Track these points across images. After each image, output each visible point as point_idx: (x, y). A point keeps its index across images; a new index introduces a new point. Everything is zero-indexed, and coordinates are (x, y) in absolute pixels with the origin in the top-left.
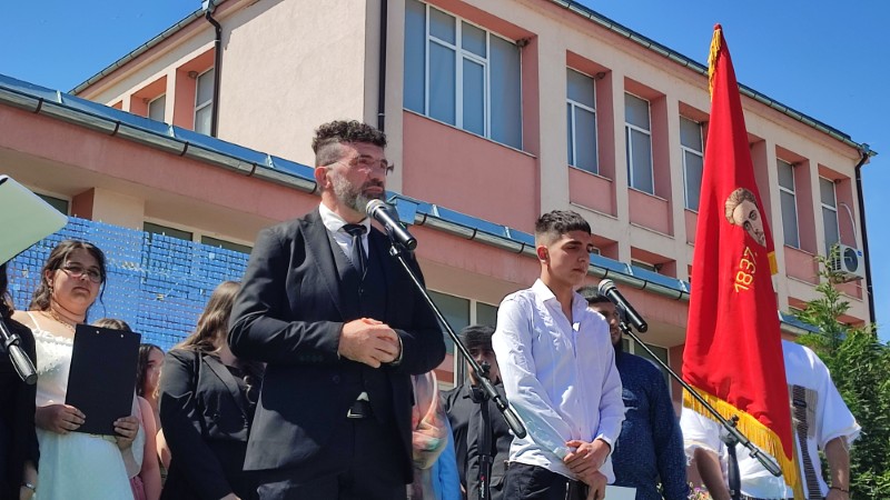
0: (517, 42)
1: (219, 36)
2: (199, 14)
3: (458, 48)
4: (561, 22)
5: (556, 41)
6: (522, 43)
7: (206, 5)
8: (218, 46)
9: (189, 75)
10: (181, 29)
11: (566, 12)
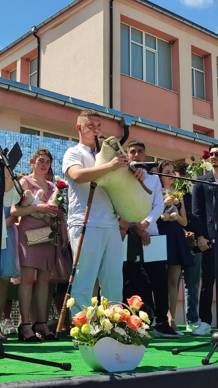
0: (170, 42)
1: (39, 43)
2: (30, 33)
3: (144, 45)
4: (189, 33)
5: (186, 41)
6: (171, 43)
7: (33, 29)
8: (39, 47)
9: (26, 60)
10: (23, 40)
11: (191, 28)
